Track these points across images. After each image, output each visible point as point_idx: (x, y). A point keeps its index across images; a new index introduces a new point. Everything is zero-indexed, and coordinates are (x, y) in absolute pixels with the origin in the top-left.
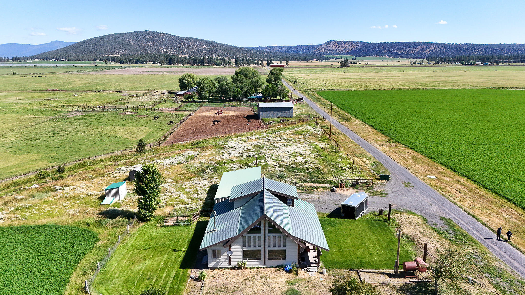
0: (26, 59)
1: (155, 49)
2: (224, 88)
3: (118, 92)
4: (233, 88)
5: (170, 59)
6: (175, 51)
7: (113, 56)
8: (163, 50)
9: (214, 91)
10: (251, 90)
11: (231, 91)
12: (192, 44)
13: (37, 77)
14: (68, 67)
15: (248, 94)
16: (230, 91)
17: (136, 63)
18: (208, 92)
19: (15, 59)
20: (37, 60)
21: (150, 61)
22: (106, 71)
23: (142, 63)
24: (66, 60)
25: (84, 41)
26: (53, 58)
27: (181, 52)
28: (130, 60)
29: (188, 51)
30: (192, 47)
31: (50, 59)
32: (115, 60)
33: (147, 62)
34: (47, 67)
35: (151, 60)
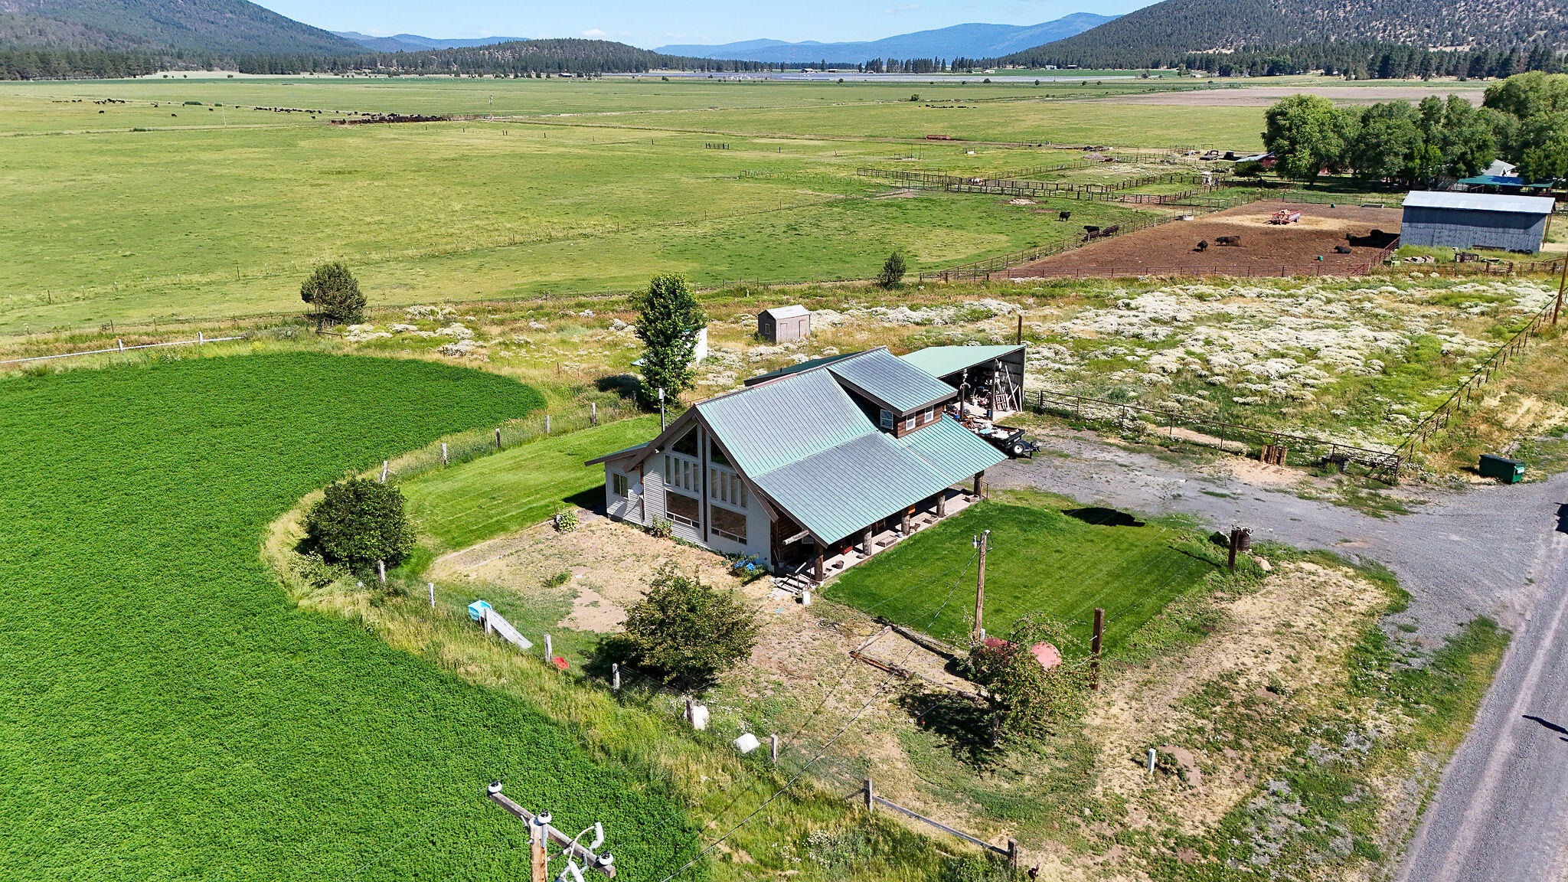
0: (986, 64)
1: (1357, 28)
2: (1374, 141)
3: (1085, 149)
4: (1409, 143)
5: (1386, 60)
6: (1427, 31)
7: (1211, 52)
8: (1384, 31)
9: (1335, 151)
10: (1477, 155)
11: (1396, 154)
12: (1498, 8)
13: (955, 108)
14: (1065, 85)
15: (1461, 166)
16: (1390, 151)
17: (1270, 73)
18: (1307, 152)
19: (961, 65)
20: (1010, 67)
21: (1318, 68)
22: (1153, 95)
23: (1291, 73)
24: (1079, 66)
25: (1144, 11)
26: (1049, 63)
27: (1449, 34)
28: (1254, 64)
29: (1477, 30)
30: (1498, 16)
31: (1043, 65)
32: (1207, 65)
33: (1306, 70)
34: (1012, 85)
35: (1322, 65)
